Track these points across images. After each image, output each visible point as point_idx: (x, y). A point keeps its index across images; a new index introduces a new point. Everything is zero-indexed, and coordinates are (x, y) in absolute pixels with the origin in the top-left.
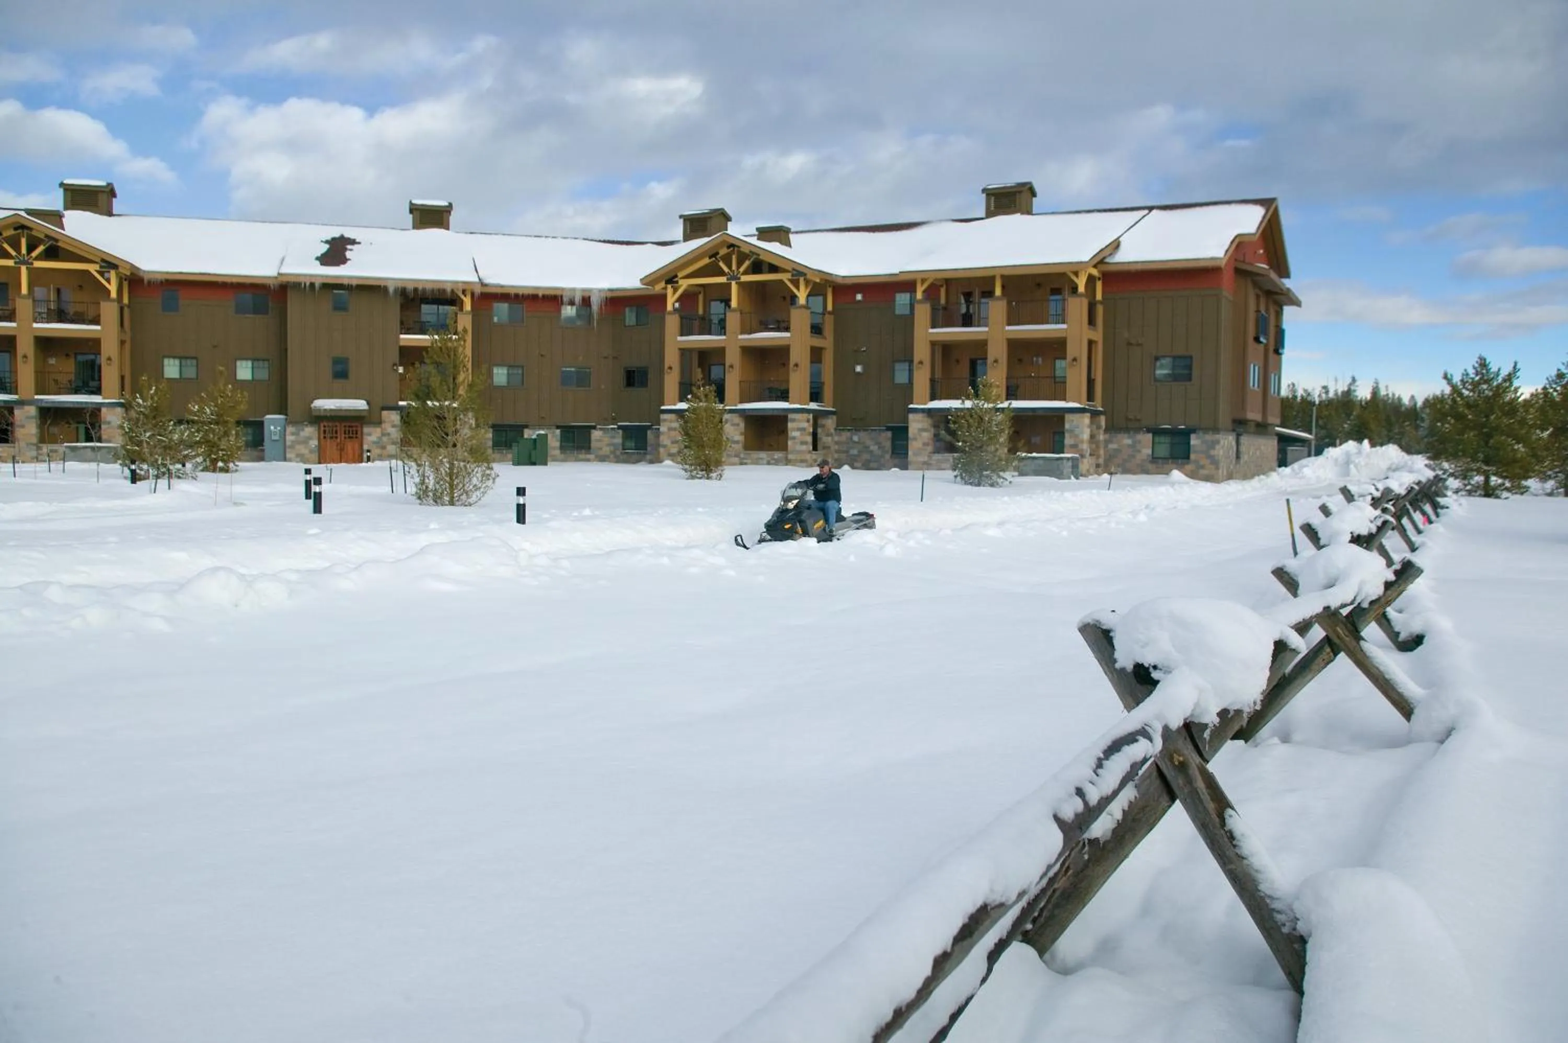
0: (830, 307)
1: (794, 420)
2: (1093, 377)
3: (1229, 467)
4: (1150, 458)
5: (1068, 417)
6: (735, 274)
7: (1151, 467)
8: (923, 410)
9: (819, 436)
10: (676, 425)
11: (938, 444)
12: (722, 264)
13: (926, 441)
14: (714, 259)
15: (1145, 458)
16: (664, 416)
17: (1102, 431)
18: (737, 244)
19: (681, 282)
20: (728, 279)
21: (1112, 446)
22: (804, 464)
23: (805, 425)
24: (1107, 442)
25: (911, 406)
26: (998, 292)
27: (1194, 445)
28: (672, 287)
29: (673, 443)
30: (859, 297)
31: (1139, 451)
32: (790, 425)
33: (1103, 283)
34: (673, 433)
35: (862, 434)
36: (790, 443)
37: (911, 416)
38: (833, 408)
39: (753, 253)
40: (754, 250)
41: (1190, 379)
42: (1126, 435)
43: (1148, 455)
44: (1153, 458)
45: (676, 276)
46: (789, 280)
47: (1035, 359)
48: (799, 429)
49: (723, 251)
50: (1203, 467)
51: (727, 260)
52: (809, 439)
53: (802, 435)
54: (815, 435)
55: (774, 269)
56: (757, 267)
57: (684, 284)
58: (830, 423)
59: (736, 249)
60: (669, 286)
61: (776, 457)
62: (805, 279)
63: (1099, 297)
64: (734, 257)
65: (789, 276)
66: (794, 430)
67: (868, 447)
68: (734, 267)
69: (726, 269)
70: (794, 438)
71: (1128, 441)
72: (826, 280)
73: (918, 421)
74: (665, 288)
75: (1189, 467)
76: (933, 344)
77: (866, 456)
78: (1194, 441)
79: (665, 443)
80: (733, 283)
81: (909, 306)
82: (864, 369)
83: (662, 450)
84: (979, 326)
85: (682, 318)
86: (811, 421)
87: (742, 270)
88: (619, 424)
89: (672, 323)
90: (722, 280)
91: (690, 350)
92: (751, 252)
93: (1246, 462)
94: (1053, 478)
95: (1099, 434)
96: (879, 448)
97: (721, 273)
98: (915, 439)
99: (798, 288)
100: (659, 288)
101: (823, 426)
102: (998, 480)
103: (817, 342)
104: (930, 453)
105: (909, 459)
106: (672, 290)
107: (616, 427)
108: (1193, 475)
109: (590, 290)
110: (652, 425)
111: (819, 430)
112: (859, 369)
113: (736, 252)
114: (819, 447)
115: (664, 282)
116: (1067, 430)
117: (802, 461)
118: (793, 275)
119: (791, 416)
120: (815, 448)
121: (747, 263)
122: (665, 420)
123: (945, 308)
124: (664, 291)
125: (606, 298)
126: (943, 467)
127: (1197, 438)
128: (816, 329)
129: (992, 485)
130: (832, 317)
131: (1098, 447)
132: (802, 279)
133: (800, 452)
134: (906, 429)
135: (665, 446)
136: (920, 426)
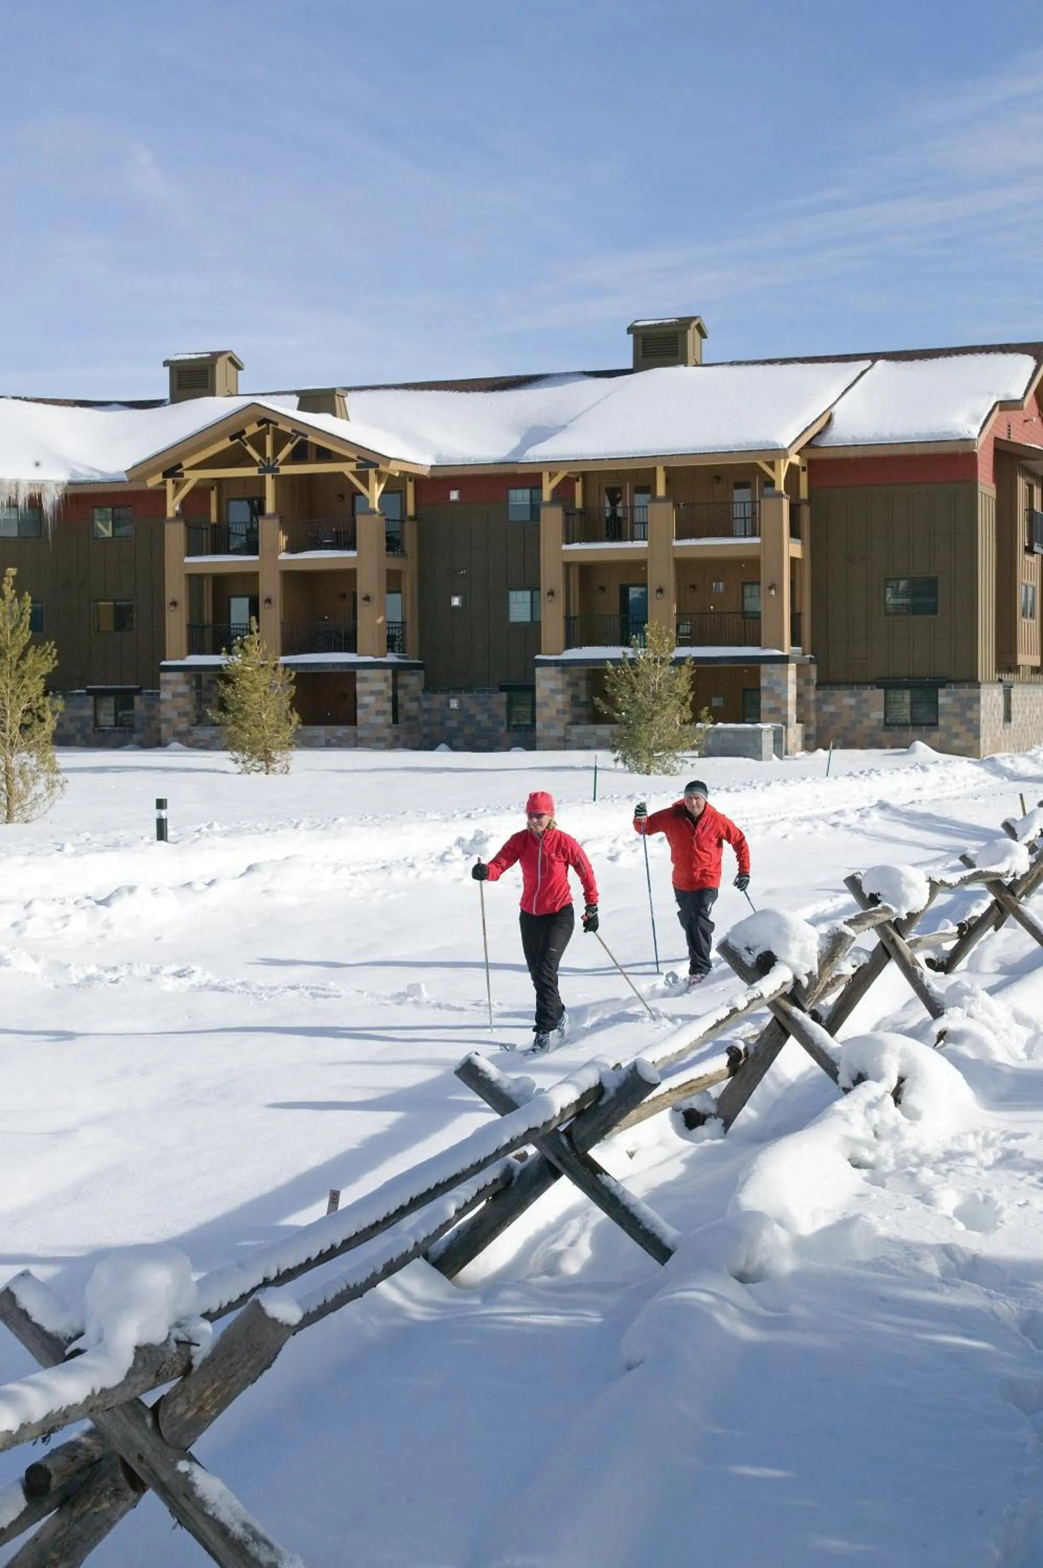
0: (411, 511)
1: (365, 680)
2: (798, 611)
3: (995, 734)
4: (882, 724)
5: (765, 668)
6: (271, 464)
7: (884, 736)
8: (557, 663)
9: (400, 701)
10: (183, 689)
11: (577, 711)
12: (249, 448)
13: (561, 707)
14: (237, 440)
15: (875, 724)
16: (165, 676)
17: (812, 687)
18: (272, 418)
19: (187, 474)
20: (260, 471)
21: (829, 708)
22: (382, 745)
23: (381, 686)
24: (819, 703)
25: (538, 657)
26: (661, 491)
27: (944, 705)
28: (173, 482)
29: (179, 715)
30: (454, 495)
31: (867, 715)
32: (359, 686)
33: (809, 476)
34: (181, 701)
35: (465, 696)
36: (360, 713)
37: (539, 671)
38: (420, 660)
39: (299, 434)
40: (299, 429)
41: (935, 612)
42: (847, 692)
43: (879, 720)
44: (886, 724)
45: (180, 466)
46: (353, 472)
47: (714, 584)
48: (372, 693)
49: (252, 429)
50: (957, 736)
51: (258, 442)
52: (388, 706)
53: (377, 701)
54: (395, 700)
55: (325, 455)
56: (302, 453)
57: (193, 478)
58: (414, 681)
59: (271, 425)
60: (169, 481)
61: (339, 734)
62: (376, 472)
63: (804, 493)
64: (269, 439)
65: (352, 466)
66: (365, 693)
67: (474, 716)
68: (269, 453)
69: (257, 457)
70: (366, 706)
71: (851, 701)
72: (406, 473)
73: (552, 678)
74: (164, 483)
75: (937, 736)
76: (567, 565)
77: (469, 730)
78: (944, 698)
79: (168, 716)
80: (269, 477)
81: (529, 509)
82: (463, 602)
83: (164, 727)
84: (632, 539)
85: (189, 527)
86: (391, 680)
87: (281, 456)
88: (89, 687)
89: (175, 535)
90: (252, 472)
91: (200, 577)
92: (293, 431)
93: (1020, 725)
94: (748, 760)
95: (809, 692)
96: (490, 717)
97: (250, 462)
98: (546, 704)
99: (366, 484)
100: (153, 482)
101: (406, 687)
102: (675, 764)
103: (395, 563)
104: (568, 724)
105: (538, 733)
106: (174, 485)
107: (84, 691)
108: (941, 748)
109: (42, 485)
110: (140, 689)
111: (400, 693)
112: (456, 601)
113: (271, 430)
114: (401, 718)
115: (161, 475)
116: (765, 688)
117: (379, 740)
118: (358, 466)
119: (360, 673)
120: (395, 721)
121: (289, 448)
122: (168, 682)
123: (582, 512)
124: (161, 487)
125: (66, 495)
126: (586, 744)
127: (948, 694)
128: (393, 543)
129: (666, 772)
130: (415, 524)
131: (807, 711)
132: (372, 472)
133: (373, 726)
134: (531, 689)
135: (168, 721)
136: (552, 685)
